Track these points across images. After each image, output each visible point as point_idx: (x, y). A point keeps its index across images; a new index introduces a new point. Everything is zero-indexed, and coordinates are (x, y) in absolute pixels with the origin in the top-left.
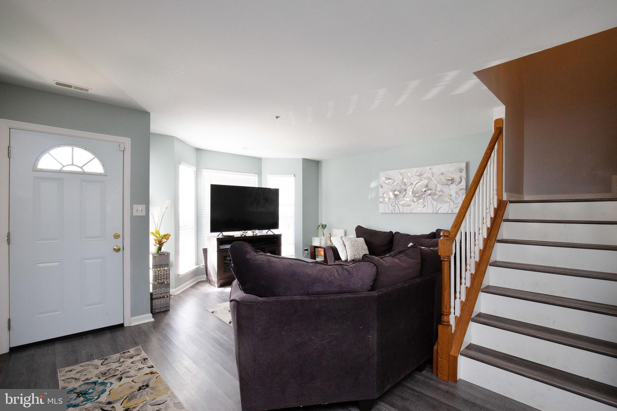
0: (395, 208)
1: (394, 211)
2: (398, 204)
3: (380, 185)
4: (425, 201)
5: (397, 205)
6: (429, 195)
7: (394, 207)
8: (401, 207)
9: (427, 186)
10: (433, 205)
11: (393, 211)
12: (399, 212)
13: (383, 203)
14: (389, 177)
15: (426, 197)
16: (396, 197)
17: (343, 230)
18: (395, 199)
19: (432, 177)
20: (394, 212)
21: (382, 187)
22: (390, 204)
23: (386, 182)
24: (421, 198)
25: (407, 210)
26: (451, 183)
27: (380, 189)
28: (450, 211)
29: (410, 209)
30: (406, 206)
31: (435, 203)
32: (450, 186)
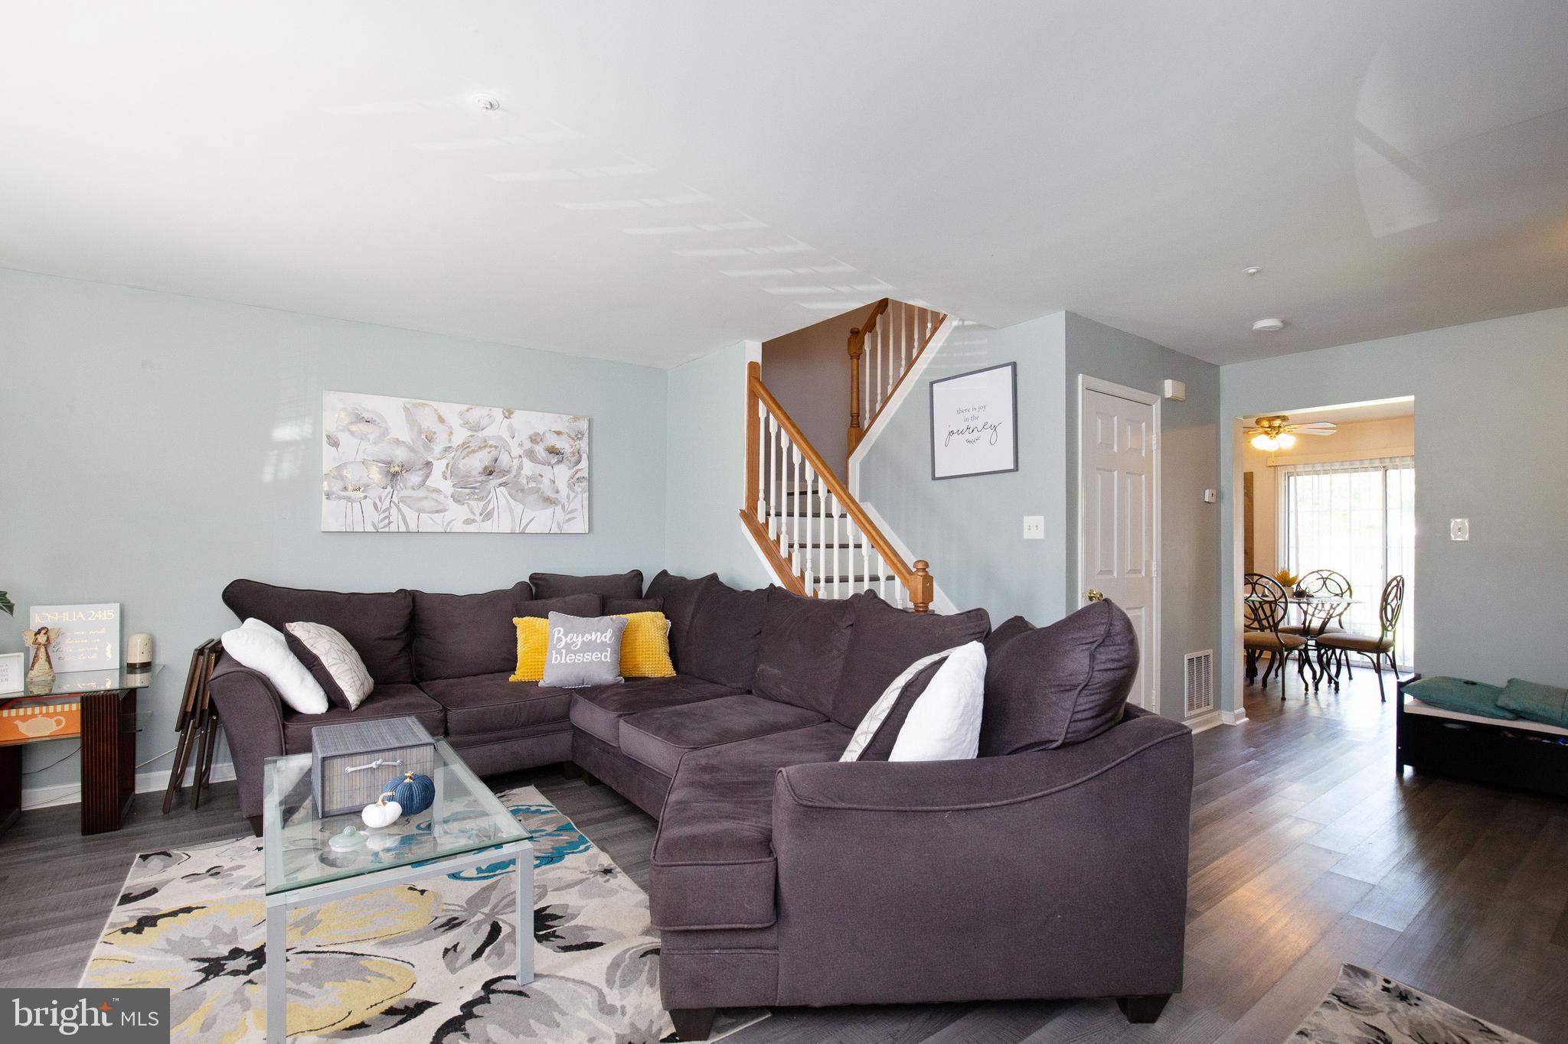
0: (388, 517)
1: (384, 527)
2: (401, 505)
3: (328, 437)
4: (489, 502)
5: (398, 507)
6: (500, 485)
7: (387, 514)
8: (411, 515)
9: (496, 461)
10: (511, 511)
11: (381, 525)
12: (403, 529)
13: (339, 498)
14: (366, 416)
15: (492, 490)
16: (392, 481)
17: (117, 606)
18: (389, 489)
19: (509, 440)
20: (387, 530)
21: (334, 443)
22: (368, 504)
23: (353, 428)
24: (477, 491)
25: (431, 523)
26: (556, 460)
27: (327, 449)
28: (555, 530)
29: (443, 521)
30: (429, 512)
31: (518, 508)
32: (554, 467)
